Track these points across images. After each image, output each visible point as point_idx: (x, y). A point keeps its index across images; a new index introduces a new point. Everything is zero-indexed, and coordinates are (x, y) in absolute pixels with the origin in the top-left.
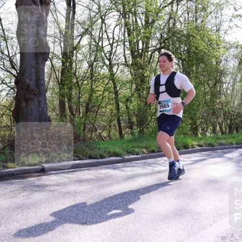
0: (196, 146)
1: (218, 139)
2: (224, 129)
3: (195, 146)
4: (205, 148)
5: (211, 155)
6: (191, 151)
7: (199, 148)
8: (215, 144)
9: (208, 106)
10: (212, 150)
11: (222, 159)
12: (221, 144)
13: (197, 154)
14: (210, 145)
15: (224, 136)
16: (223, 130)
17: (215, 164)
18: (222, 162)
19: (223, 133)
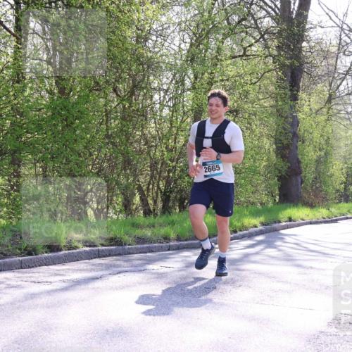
0: (80, 245)
1: (136, 226)
2: (150, 202)
3: (76, 244)
4: (100, 248)
5: (115, 266)
6: (65, 255)
7: (88, 249)
8: (126, 238)
9: (114, 144)
10: (119, 254)
11: (141, 275)
12: (141, 240)
13: (81, 265)
14: (114, 241)
15: (151, 219)
16: (148, 204)
17: (122, 288)
18: (140, 284)
19: (147, 213)
